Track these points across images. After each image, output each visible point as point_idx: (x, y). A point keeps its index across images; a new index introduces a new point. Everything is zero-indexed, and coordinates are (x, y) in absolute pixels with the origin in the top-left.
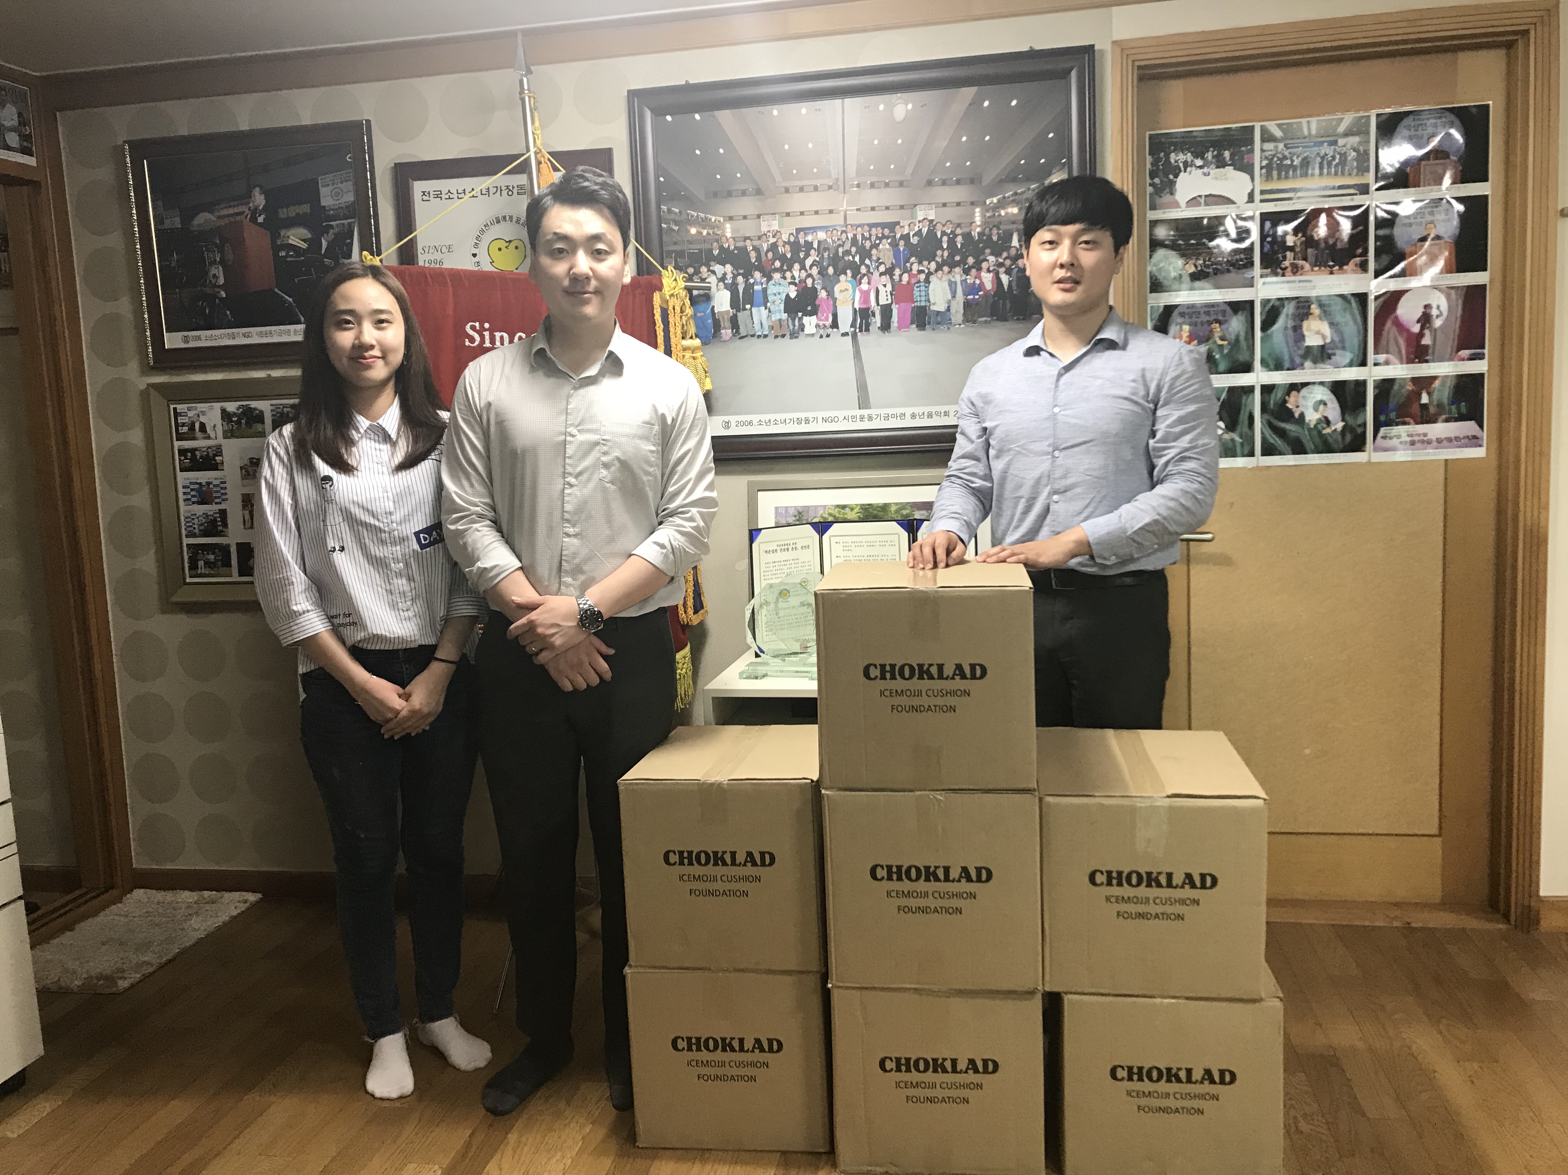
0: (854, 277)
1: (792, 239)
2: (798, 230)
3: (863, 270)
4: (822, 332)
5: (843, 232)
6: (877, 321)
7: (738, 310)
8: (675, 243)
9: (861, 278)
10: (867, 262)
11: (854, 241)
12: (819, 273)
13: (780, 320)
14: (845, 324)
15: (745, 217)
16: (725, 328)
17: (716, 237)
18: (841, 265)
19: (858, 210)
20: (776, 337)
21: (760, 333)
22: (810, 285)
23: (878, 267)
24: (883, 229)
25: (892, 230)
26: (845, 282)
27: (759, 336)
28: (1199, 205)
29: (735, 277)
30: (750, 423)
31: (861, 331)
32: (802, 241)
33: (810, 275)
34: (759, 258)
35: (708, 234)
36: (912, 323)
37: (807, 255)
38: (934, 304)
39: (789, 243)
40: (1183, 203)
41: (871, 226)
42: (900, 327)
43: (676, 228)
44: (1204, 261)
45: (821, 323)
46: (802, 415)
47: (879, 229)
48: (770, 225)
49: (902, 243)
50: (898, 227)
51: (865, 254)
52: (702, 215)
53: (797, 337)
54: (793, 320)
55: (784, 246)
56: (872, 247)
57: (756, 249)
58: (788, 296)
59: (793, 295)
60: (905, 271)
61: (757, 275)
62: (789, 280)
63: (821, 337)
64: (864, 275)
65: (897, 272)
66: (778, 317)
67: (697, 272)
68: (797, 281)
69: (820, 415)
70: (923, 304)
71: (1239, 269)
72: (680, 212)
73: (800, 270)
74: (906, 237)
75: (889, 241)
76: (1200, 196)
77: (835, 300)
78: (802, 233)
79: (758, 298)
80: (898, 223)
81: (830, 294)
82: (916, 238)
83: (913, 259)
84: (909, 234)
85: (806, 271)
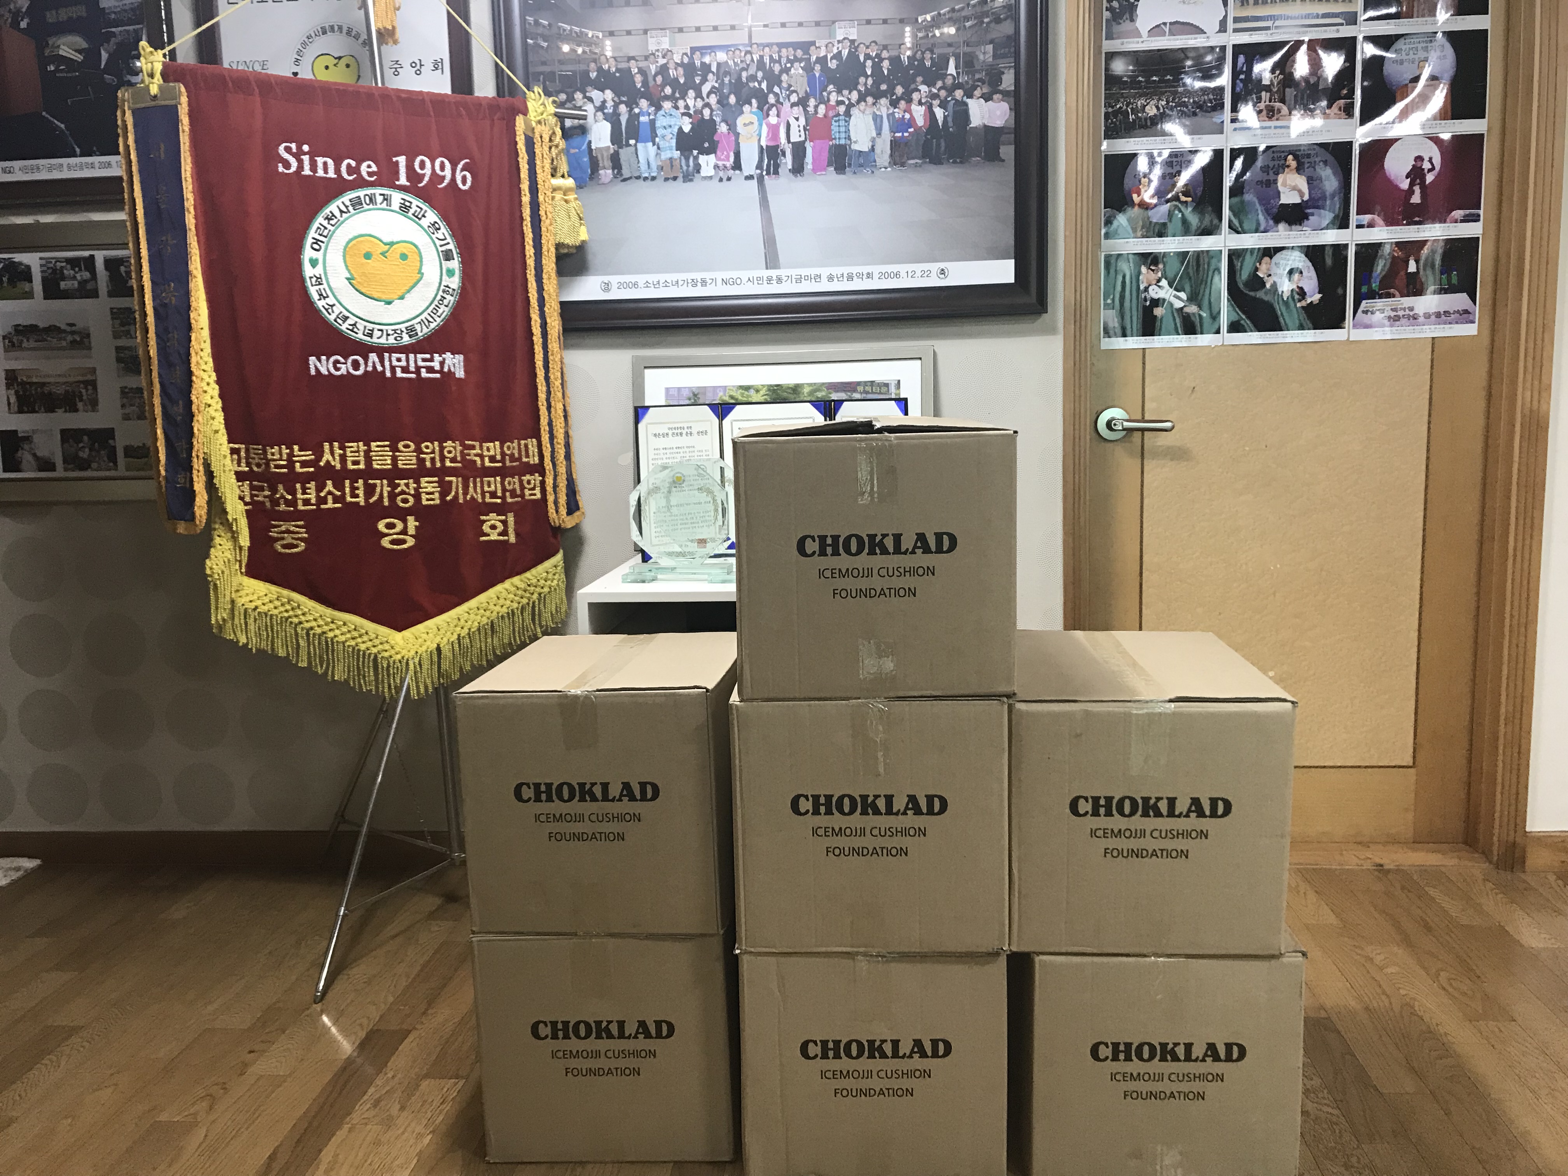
0: (760, 108)
1: (686, 60)
2: (693, 50)
3: (772, 99)
4: (721, 174)
5: (747, 52)
6: (788, 161)
7: (620, 147)
8: (544, 63)
9: (769, 109)
10: (776, 89)
11: (761, 64)
12: (719, 102)
13: (671, 159)
14: (749, 165)
15: (629, 33)
16: (604, 168)
17: (594, 56)
18: (745, 91)
19: (765, 26)
20: (666, 179)
21: (646, 175)
22: (707, 117)
23: (788, 97)
24: (795, 50)
25: (806, 52)
26: (749, 115)
27: (646, 179)
28: (1164, 34)
29: (616, 106)
30: (635, 285)
31: (768, 173)
32: (698, 63)
33: (707, 105)
34: (645, 83)
35: (584, 52)
36: (829, 165)
37: (704, 80)
38: (855, 142)
39: (682, 64)
40: (1144, 32)
41: (781, 46)
42: (814, 170)
43: (545, 44)
44: (1168, 102)
45: (720, 163)
46: (698, 276)
47: (791, 49)
48: (658, 42)
49: (818, 67)
50: (813, 48)
51: (774, 80)
52: (577, 29)
53: (691, 180)
54: (687, 159)
55: (676, 69)
56: (782, 72)
57: (641, 71)
58: (680, 129)
59: (687, 128)
60: (822, 101)
61: (644, 103)
62: (682, 110)
63: (721, 180)
64: (773, 105)
65: (812, 102)
66: (669, 156)
67: (571, 99)
68: (691, 112)
69: (720, 275)
70: (843, 142)
71: (1207, 111)
72: (550, 25)
73: (695, 99)
74: (822, 61)
75: (802, 65)
76: (1165, 24)
77: (737, 135)
78: (698, 53)
79: (644, 131)
80: (813, 43)
81: (732, 127)
82: (834, 61)
83: (831, 87)
84: (826, 56)
85: (703, 99)
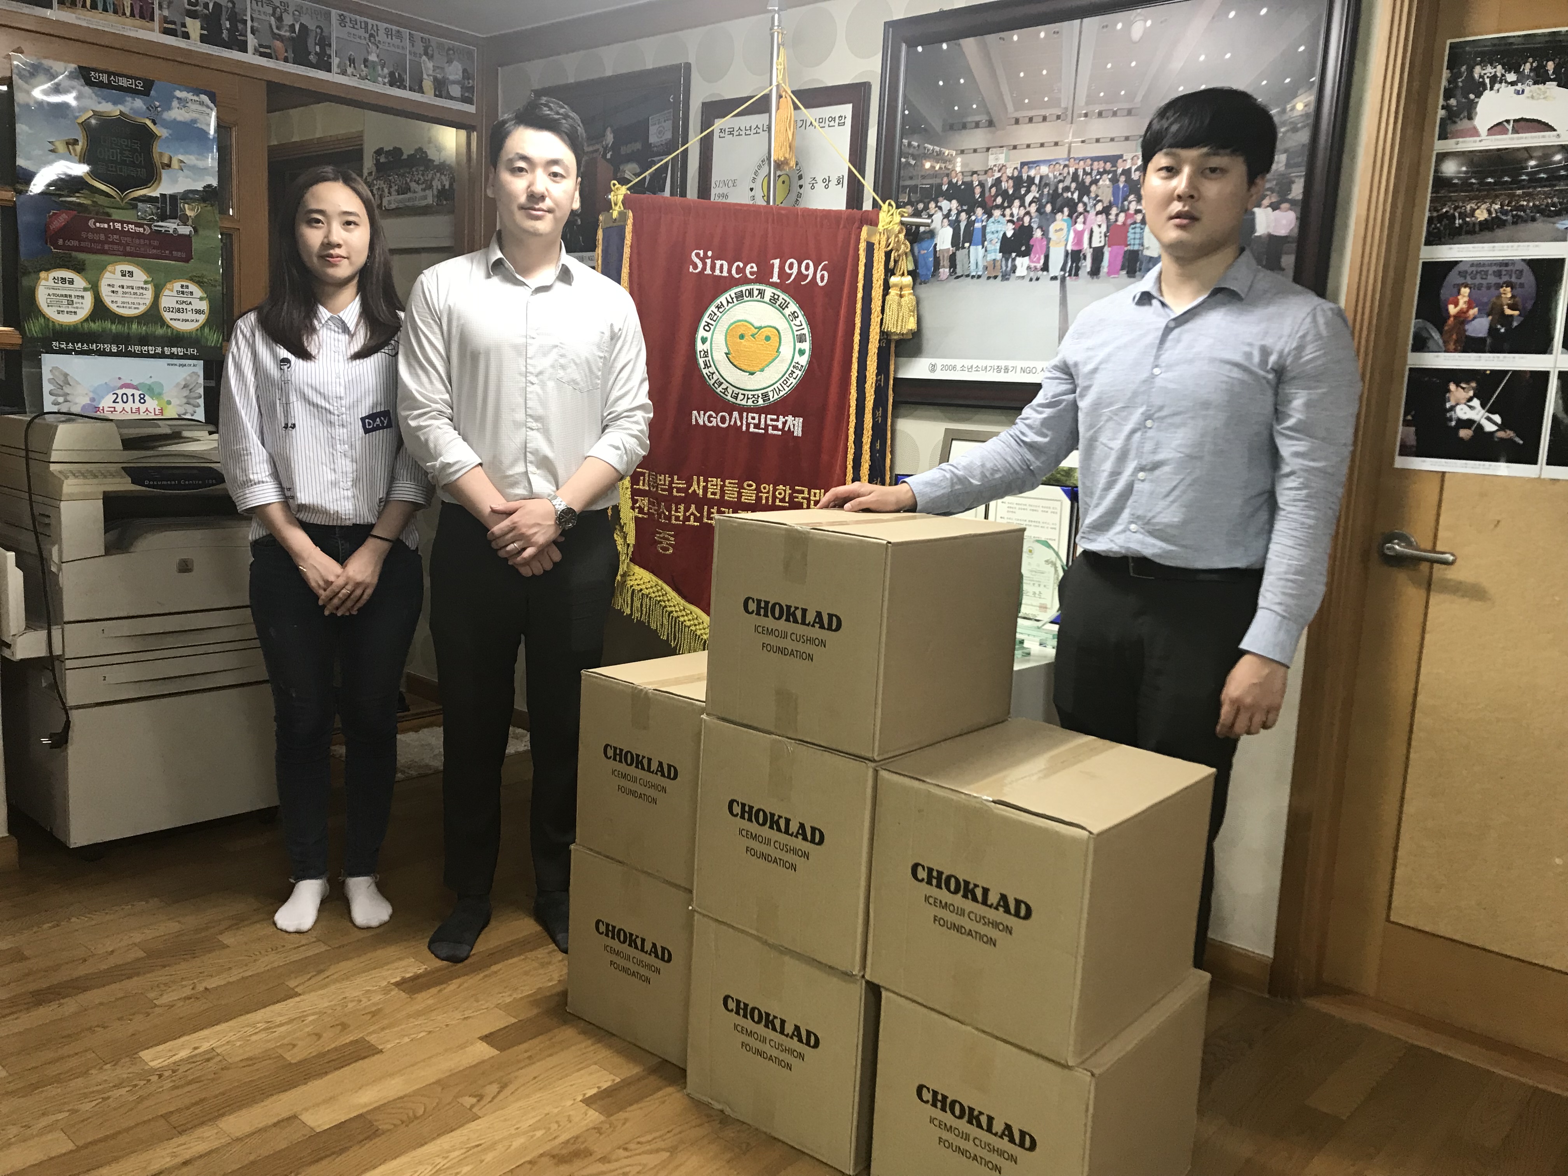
0: (1070, 215)
1: (1016, 174)
2: (1023, 164)
3: (1080, 208)
4: (1032, 274)
5: (1065, 166)
6: (1087, 265)
7: (957, 249)
8: (911, 178)
9: (1077, 217)
10: (1085, 199)
11: (1075, 176)
12: (1038, 210)
14: (1055, 268)
15: (975, 151)
16: (944, 267)
17: (947, 172)
18: (1059, 201)
19: (1083, 142)
20: (989, 278)
21: (974, 274)
22: (1026, 224)
23: (1095, 205)
24: (1105, 163)
25: (1114, 165)
26: (1061, 220)
27: (973, 277)
28: (1505, 132)
29: (958, 214)
30: (954, 368)
31: (1070, 275)
32: (1025, 177)
33: (1028, 213)
34: (982, 193)
35: (940, 168)
36: (1122, 269)
37: (1028, 191)
38: (1147, 248)
39: (1011, 178)
40: (1483, 129)
41: (1094, 159)
42: (1109, 273)
43: (913, 162)
44: (1502, 205)
45: (1032, 265)
46: (1002, 363)
47: (1101, 162)
48: (997, 158)
49: (1123, 178)
50: (1120, 161)
51: (1084, 190)
52: (937, 149)
53: (1008, 279)
54: (1007, 260)
55: (1007, 181)
56: (1092, 183)
57: (982, 184)
58: (1005, 234)
59: (1009, 234)
60: (1123, 210)
61: (979, 211)
62: (1008, 218)
63: (1031, 280)
64: (1081, 214)
65: (1114, 211)
66: (993, 257)
68: (1015, 219)
69: (1020, 364)
70: (1136, 248)
71: (1549, 216)
72: (918, 146)
73: (1020, 207)
74: (1127, 172)
75: (1110, 176)
76: (1508, 121)
77: (1049, 240)
78: (1026, 167)
79: (977, 236)
80: (1121, 156)
81: (1045, 233)
82: (1137, 173)
83: (1132, 197)
84: (1130, 169)
